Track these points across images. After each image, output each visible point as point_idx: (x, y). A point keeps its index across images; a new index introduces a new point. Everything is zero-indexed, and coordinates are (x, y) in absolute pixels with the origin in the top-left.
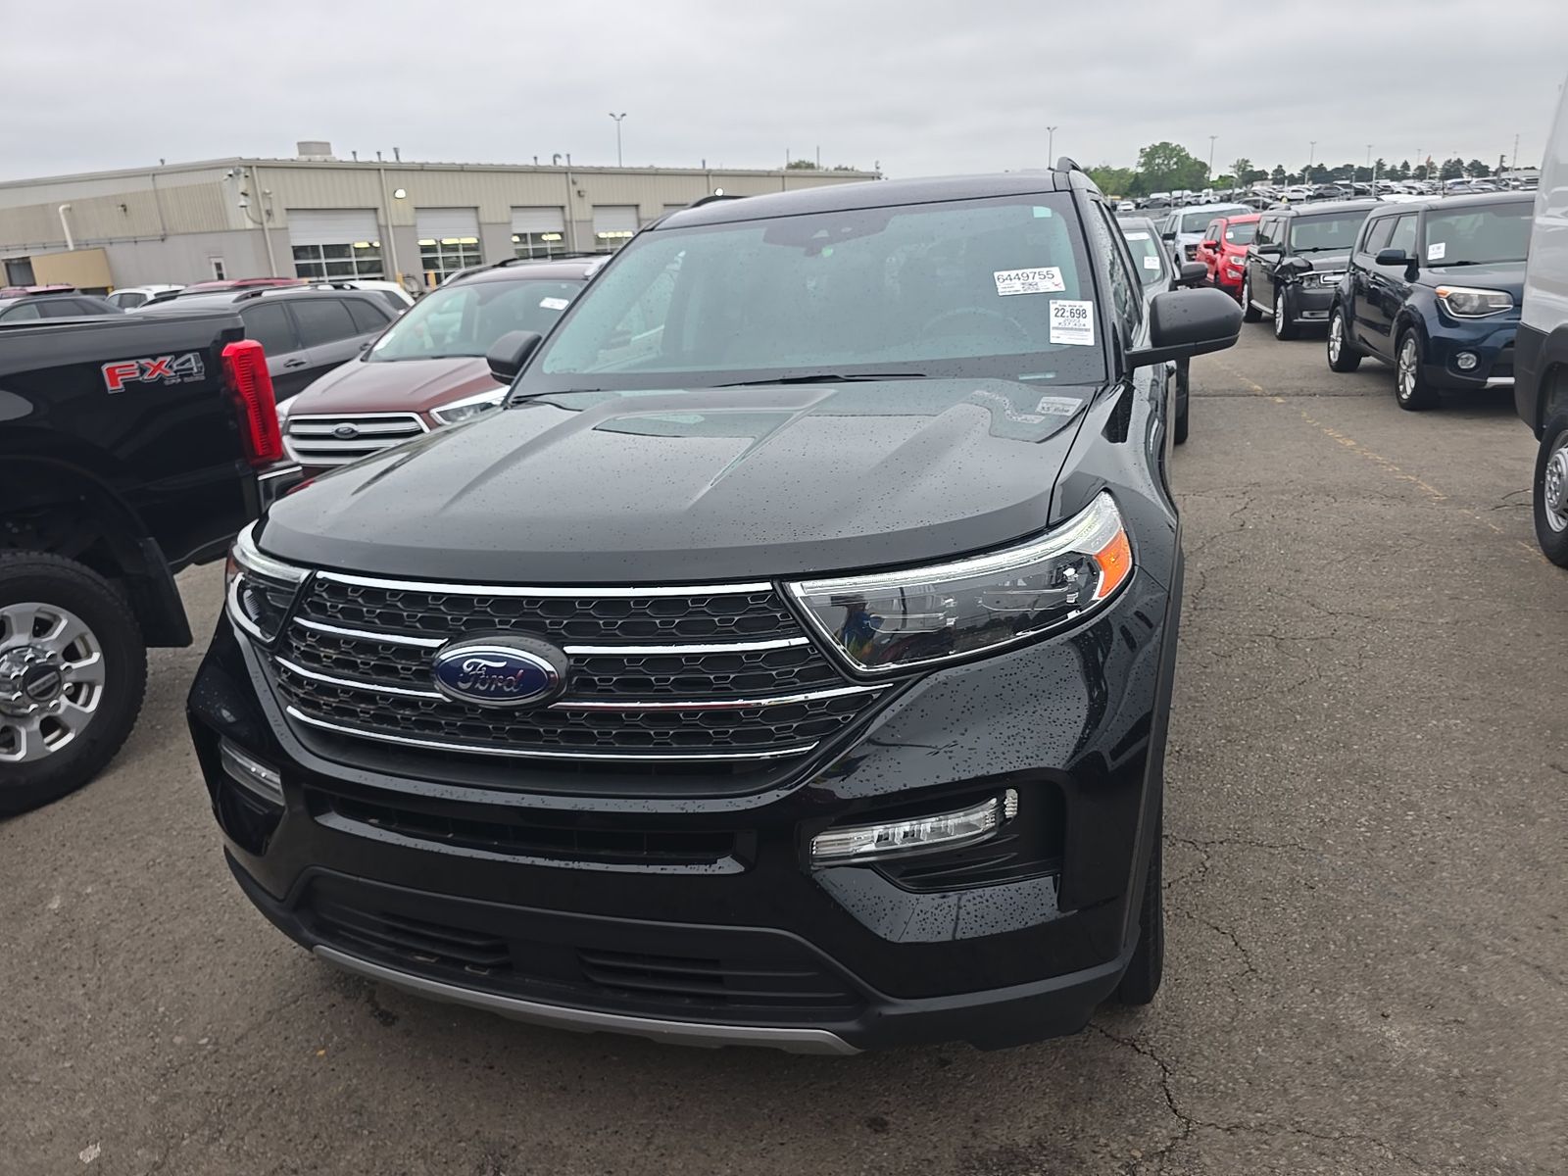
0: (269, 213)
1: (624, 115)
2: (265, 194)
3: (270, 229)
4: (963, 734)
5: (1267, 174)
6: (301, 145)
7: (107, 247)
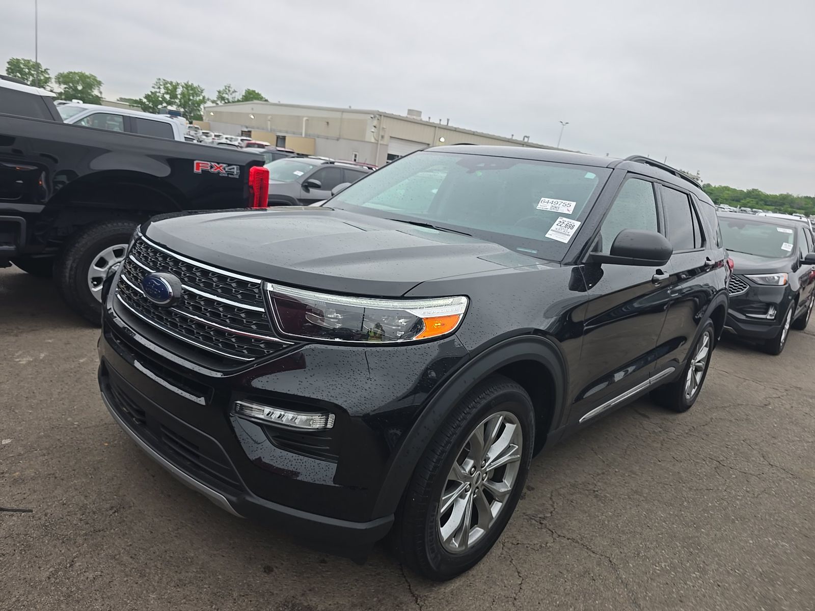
0: (383, 137)
1: (567, 123)
2: (383, 128)
3: (381, 144)
4: (311, 376)
6: (409, 110)
7: (317, 138)
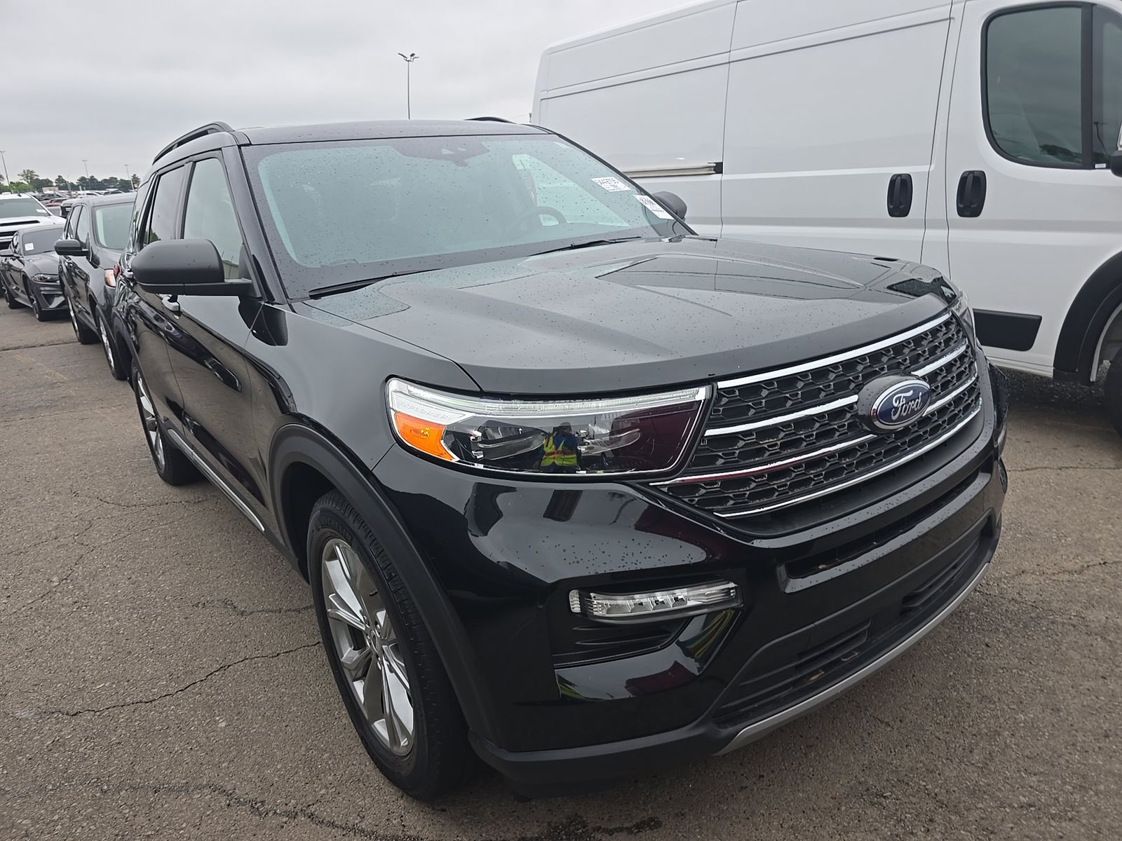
5: (51, 182)
